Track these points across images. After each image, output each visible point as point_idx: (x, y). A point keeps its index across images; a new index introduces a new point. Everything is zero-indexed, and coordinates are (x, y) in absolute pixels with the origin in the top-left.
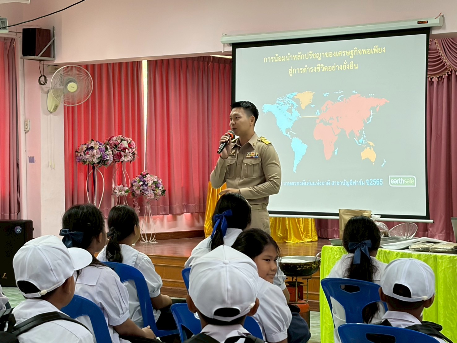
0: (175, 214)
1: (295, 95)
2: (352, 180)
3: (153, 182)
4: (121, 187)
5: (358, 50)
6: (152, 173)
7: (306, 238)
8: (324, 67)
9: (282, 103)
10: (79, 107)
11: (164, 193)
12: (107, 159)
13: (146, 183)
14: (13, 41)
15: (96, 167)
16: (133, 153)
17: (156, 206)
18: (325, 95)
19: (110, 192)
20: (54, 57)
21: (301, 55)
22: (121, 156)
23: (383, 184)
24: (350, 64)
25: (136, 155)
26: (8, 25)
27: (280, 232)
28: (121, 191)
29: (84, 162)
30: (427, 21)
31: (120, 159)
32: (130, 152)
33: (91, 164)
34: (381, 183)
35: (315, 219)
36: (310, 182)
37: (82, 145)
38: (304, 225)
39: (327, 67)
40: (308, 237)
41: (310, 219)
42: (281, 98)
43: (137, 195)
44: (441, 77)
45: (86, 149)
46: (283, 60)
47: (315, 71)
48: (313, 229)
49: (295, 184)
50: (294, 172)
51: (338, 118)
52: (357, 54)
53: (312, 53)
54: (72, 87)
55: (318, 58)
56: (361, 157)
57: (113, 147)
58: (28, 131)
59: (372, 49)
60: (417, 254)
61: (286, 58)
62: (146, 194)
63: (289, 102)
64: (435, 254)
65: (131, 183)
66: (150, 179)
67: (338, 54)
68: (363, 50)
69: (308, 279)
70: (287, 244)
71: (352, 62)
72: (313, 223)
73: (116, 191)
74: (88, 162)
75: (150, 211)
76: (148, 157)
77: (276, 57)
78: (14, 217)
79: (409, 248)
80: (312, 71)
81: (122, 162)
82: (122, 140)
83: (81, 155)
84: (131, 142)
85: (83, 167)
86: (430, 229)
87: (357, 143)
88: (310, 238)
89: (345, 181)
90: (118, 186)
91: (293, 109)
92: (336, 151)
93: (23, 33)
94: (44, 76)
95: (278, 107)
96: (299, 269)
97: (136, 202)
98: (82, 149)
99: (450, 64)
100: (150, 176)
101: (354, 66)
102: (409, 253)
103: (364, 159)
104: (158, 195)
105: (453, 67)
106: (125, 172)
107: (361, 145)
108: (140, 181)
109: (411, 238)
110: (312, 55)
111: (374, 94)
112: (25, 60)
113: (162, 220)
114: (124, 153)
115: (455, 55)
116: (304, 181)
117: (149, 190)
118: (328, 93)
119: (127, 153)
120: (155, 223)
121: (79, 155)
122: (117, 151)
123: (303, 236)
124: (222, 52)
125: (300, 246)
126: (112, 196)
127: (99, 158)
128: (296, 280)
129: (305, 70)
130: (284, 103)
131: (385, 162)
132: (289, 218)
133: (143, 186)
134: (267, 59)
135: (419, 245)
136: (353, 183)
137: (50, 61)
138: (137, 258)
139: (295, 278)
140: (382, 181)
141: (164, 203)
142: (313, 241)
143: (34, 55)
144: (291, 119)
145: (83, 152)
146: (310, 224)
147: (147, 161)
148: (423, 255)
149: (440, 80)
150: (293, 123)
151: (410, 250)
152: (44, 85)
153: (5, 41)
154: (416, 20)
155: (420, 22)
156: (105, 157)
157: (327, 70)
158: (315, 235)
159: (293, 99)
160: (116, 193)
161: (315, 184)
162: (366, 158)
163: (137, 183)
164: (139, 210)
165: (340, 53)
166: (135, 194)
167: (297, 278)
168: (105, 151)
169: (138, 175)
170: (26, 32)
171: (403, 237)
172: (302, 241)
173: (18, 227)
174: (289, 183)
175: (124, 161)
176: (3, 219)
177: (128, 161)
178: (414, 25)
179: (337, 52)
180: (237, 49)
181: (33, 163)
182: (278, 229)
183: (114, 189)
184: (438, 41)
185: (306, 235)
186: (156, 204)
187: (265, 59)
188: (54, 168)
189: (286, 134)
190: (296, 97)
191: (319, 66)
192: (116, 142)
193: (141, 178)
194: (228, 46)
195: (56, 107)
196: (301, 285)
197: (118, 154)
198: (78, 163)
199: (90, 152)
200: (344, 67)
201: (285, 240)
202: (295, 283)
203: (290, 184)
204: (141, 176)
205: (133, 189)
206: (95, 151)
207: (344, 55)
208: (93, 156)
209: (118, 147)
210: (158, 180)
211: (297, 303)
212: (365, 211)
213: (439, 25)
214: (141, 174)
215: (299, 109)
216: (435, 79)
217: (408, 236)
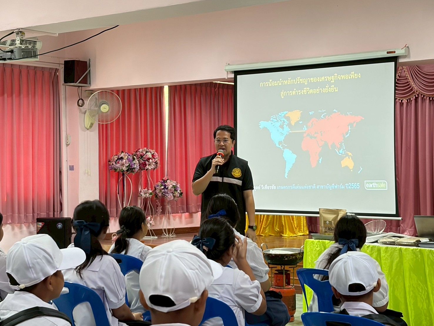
0: (191, 212)
1: (286, 114)
2: (334, 184)
3: (172, 186)
4: (146, 191)
5: (337, 76)
6: (172, 179)
7: (299, 232)
8: (310, 90)
9: (275, 120)
10: (112, 124)
11: (182, 195)
12: (134, 168)
13: (167, 187)
14: (57, 71)
15: (125, 174)
16: (156, 162)
17: (175, 206)
18: (311, 113)
19: (137, 194)
20: (90, 84)
21: (290, 81)
22: (146, 165)
23: (359, 188)
24: (331, 88)
25: (158, 164)
26: (38, 54)
27: (277, 227)
28: (146, 194)
29: (115, 170)
30: (395, 51)
31: (145, 167)
32: (153, 162)
33: (121, 171)
34: (358, 187)
35: (306, 217)
36: (299, 186)
37: (114, 156)
38: (298, 221)
39: (312, 90)
40: (300, 232)
41: (302, 217)
42: (274, 116)
43: (159, 197)
44: (410, 99)
45: (117, 159)
46: (276, 84)
47: (303, 93)
48: (305, 224)
49: (286, 187)
50: (286, 178)
51: (322, 132)
52: (337, 79)
53: (300, 79)
54: (105, 108)
55: (305, 82)
56: (341, 165)
57: (139, 158)
58: (69, 144)
59: (349, 75)
60: (385, 247)
61: (278, 83)
62: (167, 196)
63: (281, 119)
64: (400, 247)
65: (154, 187)
66: (170, 184)
67: (321, 79)
68: (342, 76)
69: (294, 268)
70: (283, 237)
71: (333, 86)
72: (304, 220)
73: (142, 194)
74: (118, 170)
75: (170, 210)
76: (168, 166)
77: (270, 82)
78: (57, 215)
79: (378, 241)
80: (300, 94)
81: (147, 169)
82: (147, 152)
83: (112, 164)
84: (154, 153)
85: (114, 174)
86: (402, 225)
87: (338, 153)
88: (302, 233)
89: (328, 185)
90: (144, 189)
91: (284, 125)
92: (320, 160)
93: (65, 64)
94: (82, 100)
95: (272, 123)
96: (286, 259)
97: (159, 203)
98: (114, 159)
99: (417, 89)
100: (170, 181)
101: (334, 89)
102: (378, 246)
103: (343, 167)
104: (176, 197)
105: (419, 91)
106: (149, 178)
107: (341, 155)
108: (162, 185)
109: (380, 233)
110: (299, 80)
111: (351, 113)
112: (66, 86)
113: (181, 218)
114: (148, 162)
115: (421, 81)
116: (294, 185)
117: (169, 193)
118: (313, 112)
119: (151, 162)
120: (174, 220)
121: (111, 164)
122: (142, 161)
123: (296, 230)
124: (226, 78)
125: (294, 239)
126: (139, 198)
127: (127, 166)
128: (284, 268)
129: (294, 93)
130: (277, 120)
131: (361, 169)
132: (284, 216)
133: (164, 190)
134: (263, 84)
135: (386, 239)
136: (335, 187)
137: (87, 87)
138: (143, 250)
139: (283, 266)
140: (359, 186)
141: (182, 203)
142: (305, 235)
143: (73, 82)
144: (283, 134)
145: (115, 161)
146: (302, 220)
147: (168, 169)
148: (390, 248)
149: (409, 102)
150: (285, 137)
151: (379, 244)
152: (82, 106)
153: (51, 71)
154: (385, 51)
155: (389, 52)
156: (132, 165)
157: (312, 93)
158: (306, 230)
159: (285, 117)
160: (142, 195)
161: (303, 188)
162: (345, 166)
163: (159, 187)
164: (161, 209)
165: (323, 78)
166: (157, 196)
167: (284, 267)
168: (133, 161)
169: (161, 180)
170: (66, 63)
171: (374, 232)
172: (295, 235)
173: (60, 224)
174: (281, 186)
175: (148, 168)
176: (48, 217)
177: (152, 169)
178: (384, 54)
179: (320, 78)
180: (238, 76)
181: (73, 171)
182: (276, 225)
183: (140, 192)
184: (407, 70)
185: (299, 230)
186: (175, 204)
187: (261, 84)
188: (90, 175)
189: (278, 146)
190: (287, 115)
191: (306, 89)
192: (142, 153)
193: (162, 183)
194: (231, 73)
195: (92, 124)
196: (288, 272)
197: (144, 163)
198: (110, 170)
199: (120, 161)
200: (326, 90)
201: (281, 234)
202: (283, 271)
203: (283, 187)
204: (163, 181)
205: (156, 192)
206: (124, 161)
207: (326, 80)
208: (123, 165)
209: (143, 158)
210: (176, 185)
211: (285, 288)
212: (341, 210)
213: (405, 55)
214: (163, 180)
215: (289, 125)
216: (405, 101)
217: (378, 231)
